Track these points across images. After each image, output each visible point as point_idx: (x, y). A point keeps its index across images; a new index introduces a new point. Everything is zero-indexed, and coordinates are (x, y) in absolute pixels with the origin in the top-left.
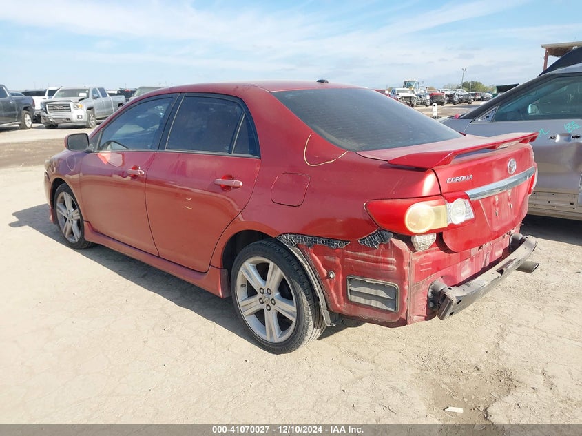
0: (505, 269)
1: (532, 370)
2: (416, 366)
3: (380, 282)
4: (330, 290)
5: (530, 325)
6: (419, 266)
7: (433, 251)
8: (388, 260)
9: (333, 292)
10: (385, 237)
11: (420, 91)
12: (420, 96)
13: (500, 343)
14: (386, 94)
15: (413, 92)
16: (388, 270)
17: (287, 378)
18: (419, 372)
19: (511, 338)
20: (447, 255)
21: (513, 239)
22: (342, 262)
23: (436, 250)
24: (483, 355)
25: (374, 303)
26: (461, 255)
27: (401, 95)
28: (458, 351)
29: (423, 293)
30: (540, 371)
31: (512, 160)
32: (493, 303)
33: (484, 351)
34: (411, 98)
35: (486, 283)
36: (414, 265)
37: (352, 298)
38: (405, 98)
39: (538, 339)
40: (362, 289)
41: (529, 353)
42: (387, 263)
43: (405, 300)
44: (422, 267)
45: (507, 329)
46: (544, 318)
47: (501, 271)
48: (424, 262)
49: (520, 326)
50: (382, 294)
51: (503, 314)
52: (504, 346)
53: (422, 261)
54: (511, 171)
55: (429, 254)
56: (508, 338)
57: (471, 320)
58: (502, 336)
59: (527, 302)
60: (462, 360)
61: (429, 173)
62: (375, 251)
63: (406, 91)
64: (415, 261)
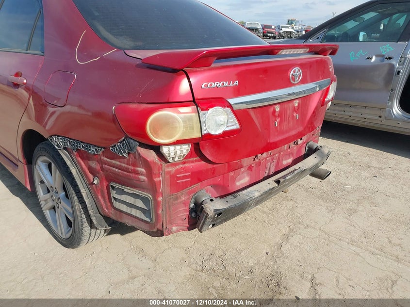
0: (282, 180)
1: (301, 276)
2: (194, 266)
3: (137, 192)
4: (98, 196)
5: (317, 227)
6: (174, 178)
7: (192, 162)
8: (138, 171)
9: (100, 197)
10: (131, 145)
11: (298, 27)
12: (298, 32)
13: (283, 245)
14: (273, 29)
15: (293, 28)
16: (139, 180)
17: (62, 275)
18: (194, 273)
19: (295, 239)
20: (210, 166)
21: (308, 147)
22: (102, 168)
23: (196, 161)
24: (262, 256)
25: (134, 212)
26: (229, 166)
27: (284, 30)
28: (240, 252)
29: (183, 203)
30: (310, 277)
31: (297, 69)
32: (292, 203)
33: (265, 252)
34: (291, 32)
35: (257, 194)
36: (168, 176)
37: (117, 205)
38: (287, 32)
39: (319, 242)
40: (124, 197)
41: (306, 256)
42: (137, 173)
43: (160, 212)
44: (179, 178)
45: (295, 230)
46: (332, 220)
47: (278, 182)
48: (181, 173)
49: (307, 227)
50: (140, 203)
51: (297, 214)
52: (286, 247)
53: (178, 172)
54: (294, 80)
55: (187, 165)
56: (292, 240)
57: (265, 219)
58: (287, 237)
59: (322, 203)
60: (240, 262)
61: (181, 75)
62: (126, 160)
63: (287, 27)
64: (169, 172)
